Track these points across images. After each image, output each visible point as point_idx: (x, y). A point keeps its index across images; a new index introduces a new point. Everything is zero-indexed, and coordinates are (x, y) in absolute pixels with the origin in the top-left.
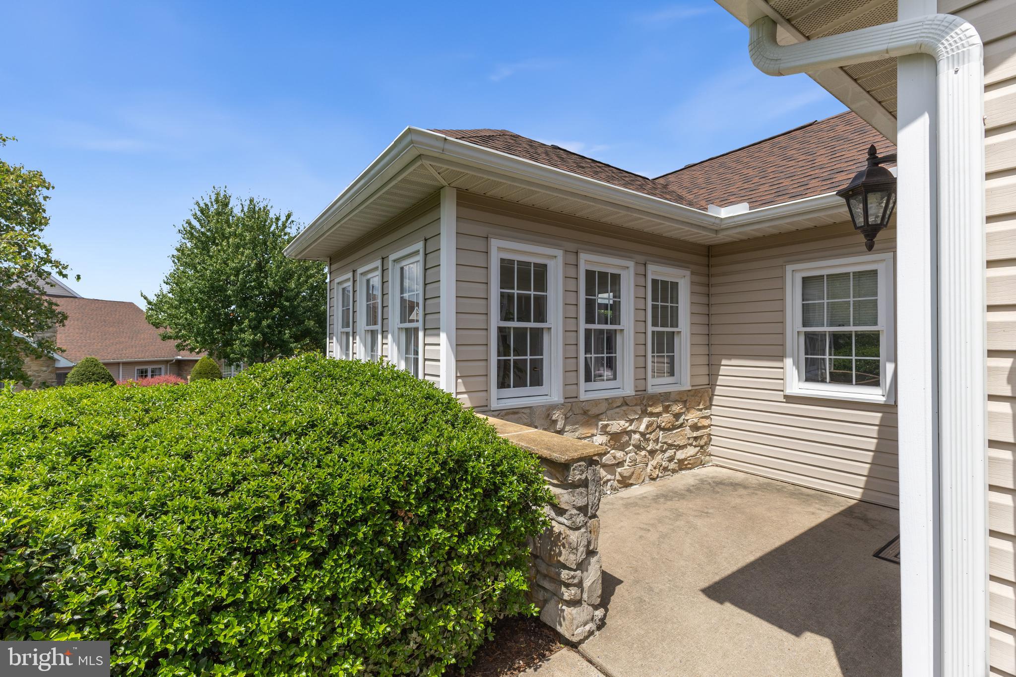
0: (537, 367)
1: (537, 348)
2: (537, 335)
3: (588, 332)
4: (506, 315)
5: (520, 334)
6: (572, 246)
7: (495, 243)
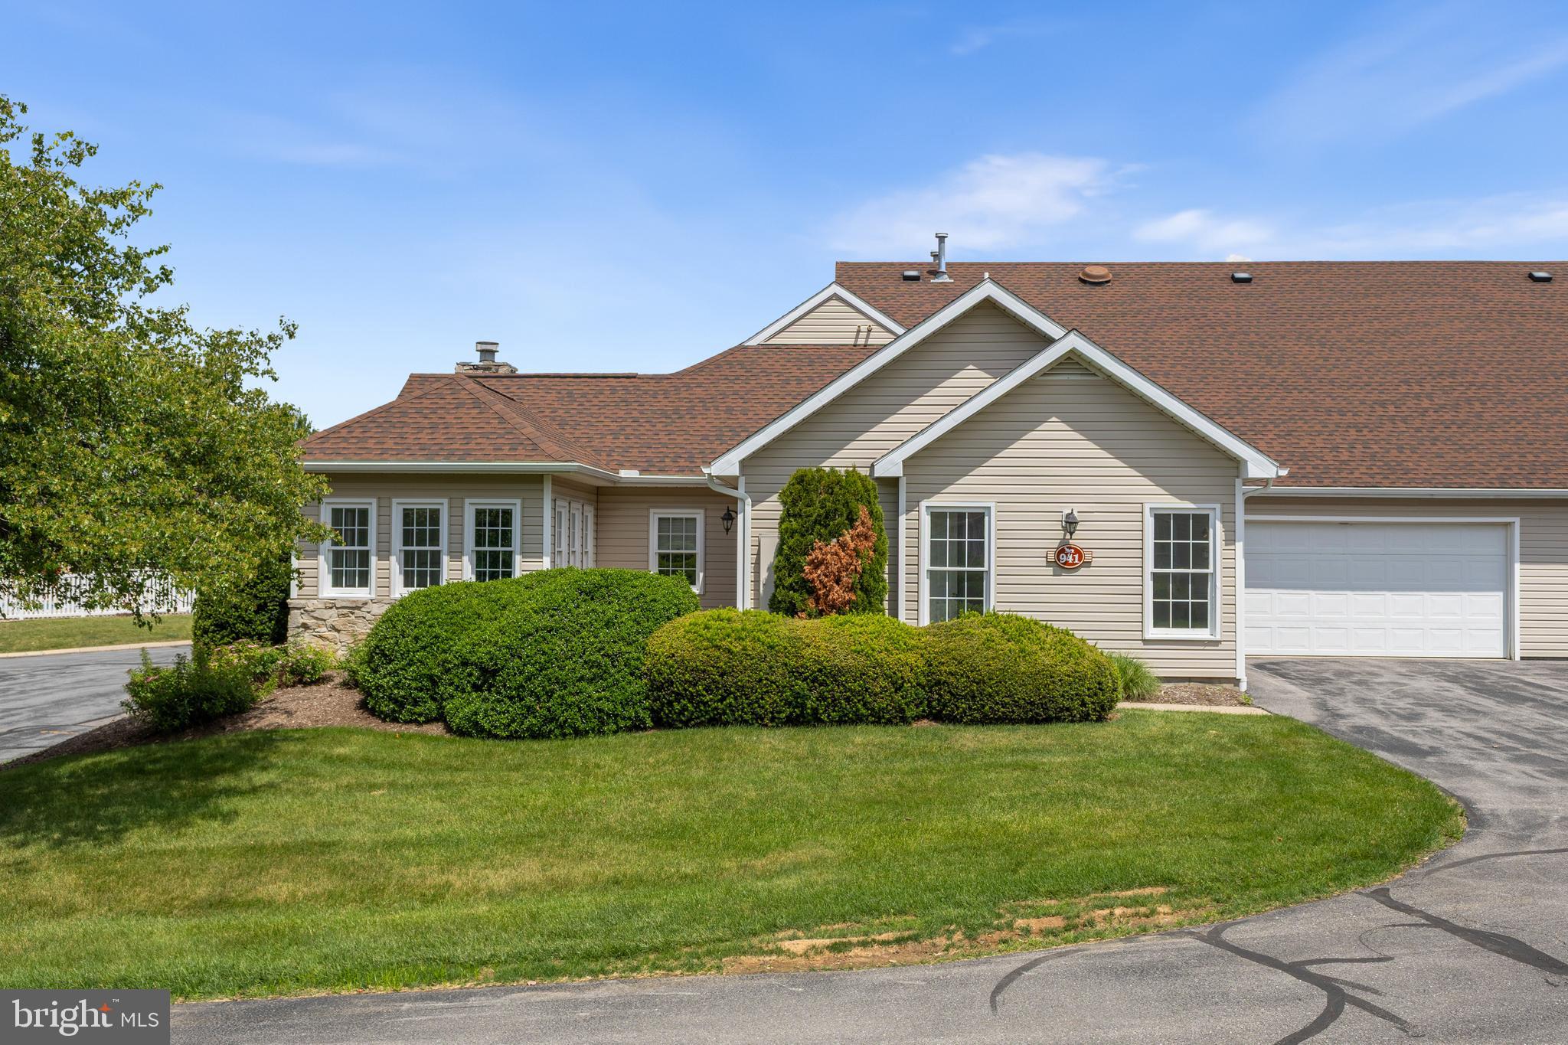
7: (556, 503)
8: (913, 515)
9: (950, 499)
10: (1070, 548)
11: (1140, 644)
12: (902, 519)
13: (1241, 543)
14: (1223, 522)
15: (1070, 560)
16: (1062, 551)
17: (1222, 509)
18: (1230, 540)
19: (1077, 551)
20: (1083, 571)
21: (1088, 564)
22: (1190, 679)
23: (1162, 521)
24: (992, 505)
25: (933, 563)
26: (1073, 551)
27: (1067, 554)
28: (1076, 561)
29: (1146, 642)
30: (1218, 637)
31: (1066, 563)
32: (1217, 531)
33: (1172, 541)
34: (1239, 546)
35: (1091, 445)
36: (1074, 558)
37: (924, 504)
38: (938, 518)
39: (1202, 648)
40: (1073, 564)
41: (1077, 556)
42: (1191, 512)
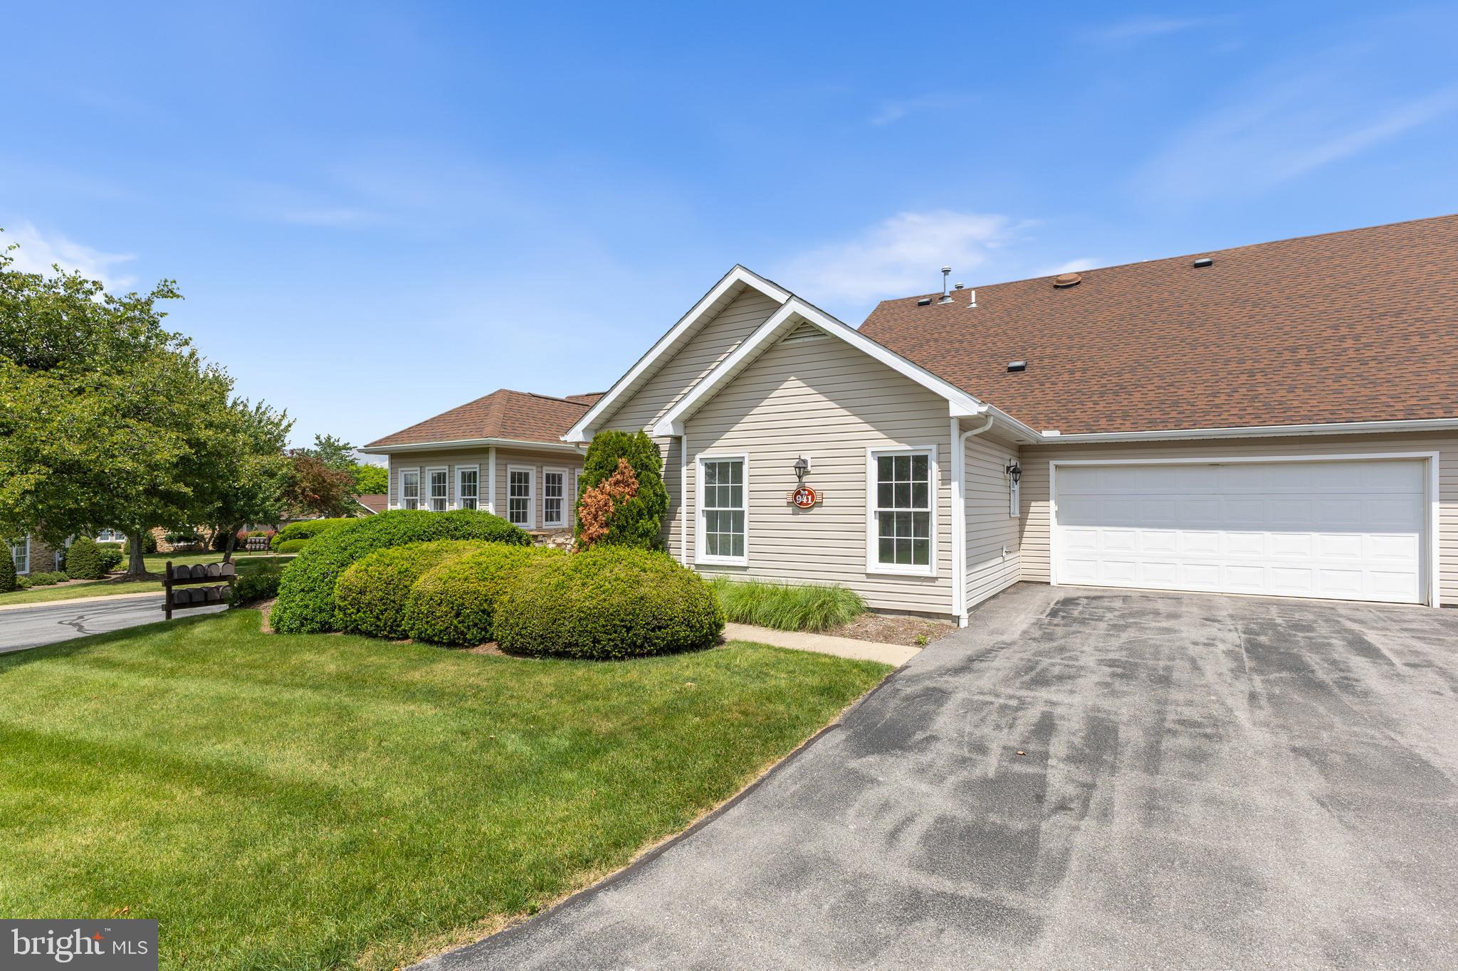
0: (525, 514)
1: (525, 507)
2: (525, 501)
3: (547, 500)
4: (513, 494)
5: (518, 501)
6: (539, 464)
7: (509, 466)
8: (691, 466)
9: (717, 452)
10: (804, 490)
11: (863, 578)
12: (684, 469)
13: (957, 483)
14: (939, 462)
15: (805, 501)
16: (798, 493)
17: (938, 449)
18: (946, 480)
19: (810, 493)
20: (816, 510)
21: (820, 504)
22: (909, 613)
23: (885, 464)
24: (746, 455)
25: (707, 505)
26: (807, 492)
27: (802, 496)
28: (810, 502)
29: (869, 575)
30: (934, 574)
31: (801, 503)
32: (934, 472)
33: (894, 482)
34: (955, 485)
35: (821, 397)
36: (807, 499)
37: (698, 457)
38: (710, 466)
39: (919, 583)
40: (807, 504)
41: (810, 497)
42: (911, 454)
